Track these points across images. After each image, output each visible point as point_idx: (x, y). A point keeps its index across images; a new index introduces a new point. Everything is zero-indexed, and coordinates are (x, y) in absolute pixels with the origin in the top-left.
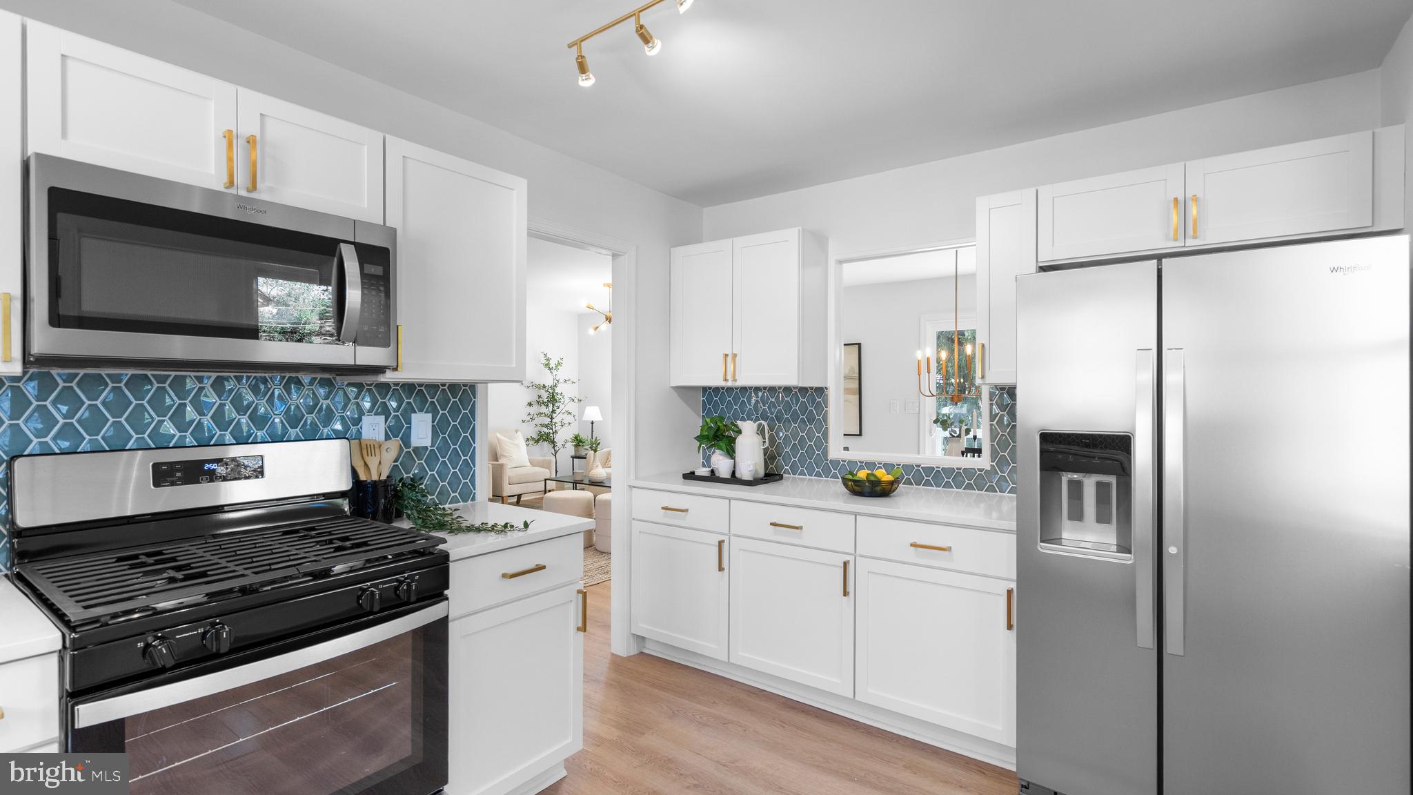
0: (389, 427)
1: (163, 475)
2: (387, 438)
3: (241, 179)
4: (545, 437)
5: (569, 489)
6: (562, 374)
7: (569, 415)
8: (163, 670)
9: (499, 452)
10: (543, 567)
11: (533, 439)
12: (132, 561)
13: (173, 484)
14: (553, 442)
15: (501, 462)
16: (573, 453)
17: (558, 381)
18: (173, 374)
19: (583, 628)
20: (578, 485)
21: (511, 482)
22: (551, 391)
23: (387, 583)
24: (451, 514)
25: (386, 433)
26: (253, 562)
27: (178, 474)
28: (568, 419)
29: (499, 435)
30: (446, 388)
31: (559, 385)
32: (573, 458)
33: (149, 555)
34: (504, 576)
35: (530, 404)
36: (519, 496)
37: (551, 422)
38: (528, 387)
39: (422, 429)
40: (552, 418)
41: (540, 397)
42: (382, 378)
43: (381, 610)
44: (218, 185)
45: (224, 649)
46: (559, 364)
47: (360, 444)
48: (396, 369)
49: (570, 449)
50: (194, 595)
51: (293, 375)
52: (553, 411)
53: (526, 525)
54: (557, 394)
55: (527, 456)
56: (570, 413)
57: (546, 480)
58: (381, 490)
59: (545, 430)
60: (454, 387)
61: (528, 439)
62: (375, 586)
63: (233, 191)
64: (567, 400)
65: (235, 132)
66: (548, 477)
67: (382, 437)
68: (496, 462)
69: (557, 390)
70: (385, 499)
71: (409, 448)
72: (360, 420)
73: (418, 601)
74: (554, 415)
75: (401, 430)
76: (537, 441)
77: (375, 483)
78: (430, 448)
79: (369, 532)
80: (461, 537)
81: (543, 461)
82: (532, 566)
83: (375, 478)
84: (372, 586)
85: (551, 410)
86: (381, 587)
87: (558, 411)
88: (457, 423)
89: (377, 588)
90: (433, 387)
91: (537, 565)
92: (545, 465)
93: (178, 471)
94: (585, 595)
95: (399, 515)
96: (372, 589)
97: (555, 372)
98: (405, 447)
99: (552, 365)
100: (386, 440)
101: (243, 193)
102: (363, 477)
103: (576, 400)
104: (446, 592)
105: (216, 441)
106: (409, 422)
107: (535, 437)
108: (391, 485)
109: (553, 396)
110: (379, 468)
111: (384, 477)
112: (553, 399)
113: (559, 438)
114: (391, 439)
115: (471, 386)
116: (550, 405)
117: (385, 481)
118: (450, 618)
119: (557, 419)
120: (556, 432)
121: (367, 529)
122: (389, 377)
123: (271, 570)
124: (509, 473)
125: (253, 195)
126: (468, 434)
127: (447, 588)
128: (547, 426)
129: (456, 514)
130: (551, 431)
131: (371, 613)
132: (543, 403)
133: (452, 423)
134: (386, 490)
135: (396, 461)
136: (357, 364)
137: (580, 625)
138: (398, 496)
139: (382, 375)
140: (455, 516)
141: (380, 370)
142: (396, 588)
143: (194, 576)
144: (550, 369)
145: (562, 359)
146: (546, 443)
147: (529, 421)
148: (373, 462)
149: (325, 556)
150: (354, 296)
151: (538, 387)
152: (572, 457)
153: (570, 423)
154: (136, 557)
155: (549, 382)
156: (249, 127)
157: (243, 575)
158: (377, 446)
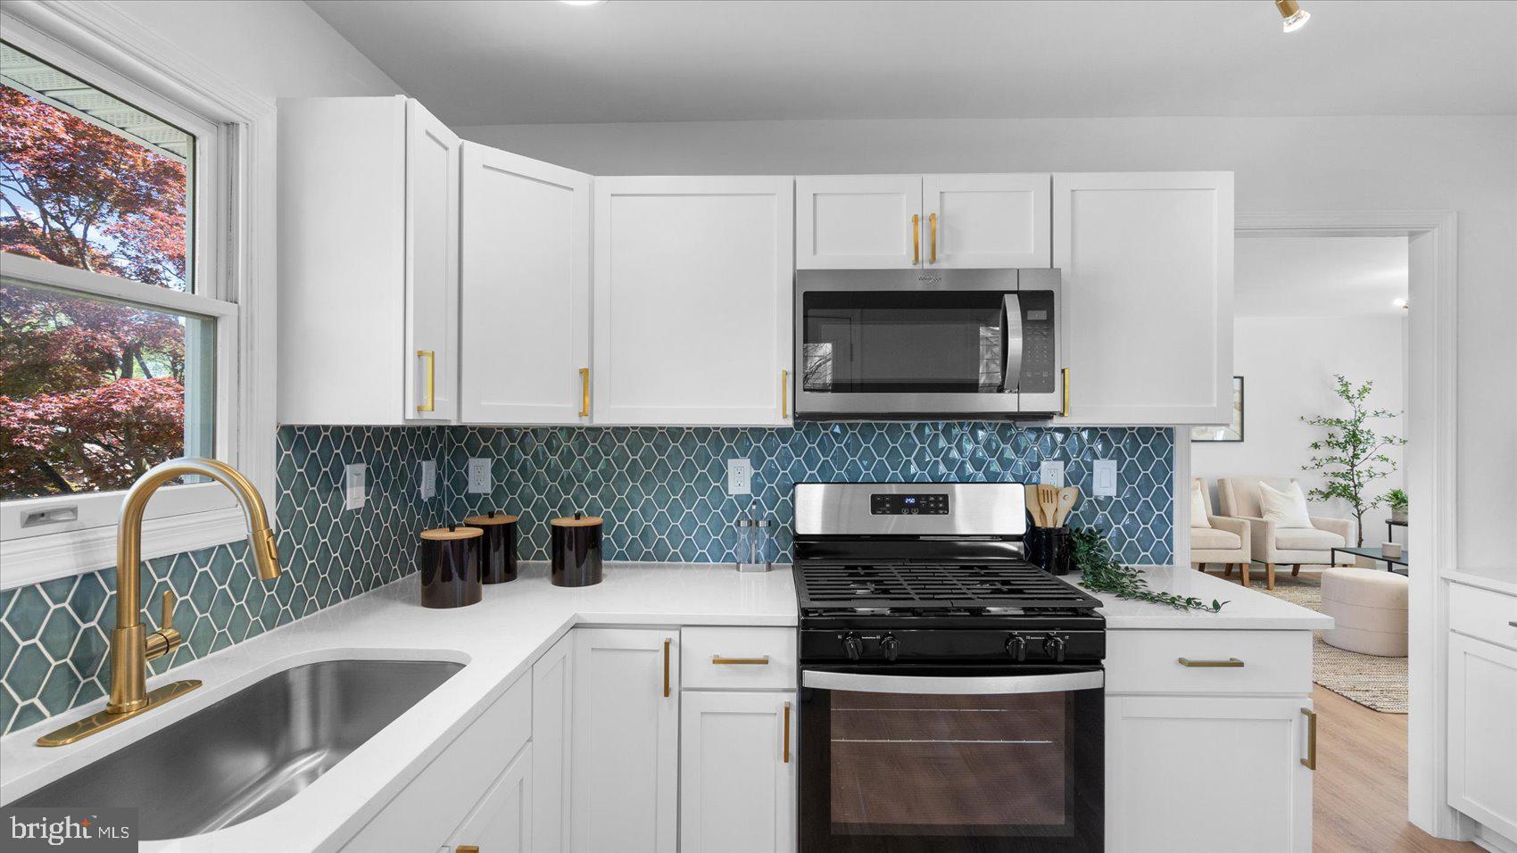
0: (1068, 474)
1: (880, 505)
2: (1067, 484)
3: (925, 253)
4: (1344, 491)
5: (1381, 568)
6: (1369, 404)
7: (1385, 462)
8: (852, 662)
9: (1264, 507)
10: (1241, 665)
11: (1321, 492)
12: (852, 571)
13: (884, 513)
14: (1355, 499)
15: (1265, 519)
16: (1390, 517)
17: (1364, 414)
18: (889, 422)
19: (1312, 763)
20: (1393, 564)
21: (1279, 546)
22: (1351, 428)
23: (1036, 637)
24: (1133, 576)
25: (1065, 479)
26: (925, 589)
27: (888, 505)
28: (1379, 467)
29: (1263, 484)
30: (1134, 431)
31: (1366, 419)
32: (1390, 523)
33: (864, 568)
34: (1181, 661)
35: (1316, 446)
36: (1296, 566)
37: (1352, 470)
38: (1312, 423)
39: (1105, 478)
40: (1353, 465)
41: (1331, 436)
42: (1050, 424)
43: (1026, 662)
44: (907, 264)
45: (893, 659)
46: (1365, 390)
47: (1038, 490)
48: (1062, 415)
49: (1386, 512)
50: (883, 608)
51: (977, 421)
52: (1355, 456)
53: (1216, 606)
54: (1362, 432)
55: (1307, 514)
56: (1387, 460)
57: (1333, 550)
58: (1055, 538)
59: (1343, 482)
60: (1145, 432)
61: (1312, 493)
62: (1024, 636)
63: (919, 267)
64: (1378, 440)
65: (920, 216)
66: (1342, 546)
67: (1061, 484)
68: (1259, 519)
69: (1361, 426)
70: (1059, 548)
71: (1091, 496)
72: (1039, 465)
73: (1065, 662)
74: (1356, 462)
75: (1079, 477)
76: (1327, 496)
77: (1049, 531)
78: (1115, 499)
79: (1033, 580)
80: (1131, 604)
81: (1335, 524)
82: (1226, 658)
83: (1050, 525)
84: (1020, 635)
85: (1351, 454)
86: (1028, 638)
87: (1363, 456)
88: (1148, 472)
89: (1023, 638)
90: (1119, 432)
91: (1231, 659)
92: (1342, 529)
93: (888, 502)
94: (1313, 719)
95: (1073, 568)
96: (1021, 638)
97: (1357, 402)
98: (1086, 494)
99: (1353, 391)
100: (1065, 487)
101: (927, 266)
102: (1038, 524)
103: (1395, 441)
104: (1103, 661)
105: (918, 478)
106: (1091, 469)
107: (1325, 489)
108: (1065, 535)
109: (1354, 435)
110: (1055, 516)
111: (1059, 525)
112: (1354, 438)
113: (1367, 493)
114: (1070, 485)
115: (1167, 429)
116: (1350, 449)
117: (1060, 529)
118: (1107, 690)
119: (1361, 466)
120: (1360, 485)
121: (1034, 578)
122: (1056, 422)
123: (933, 599)
124: (1276, 533)
125: (935, 266)
126: (1163, 486)
127: (1104, 657)
128: (1343, 476)
129: (1140, 576)
130: (1351, 483)
131: (1017, 662)
132: (1338, 444)
133: (1143, 472)
134: (1060, 540)
135: (1075, 508)
136: (1021, 410)
137: (1306, 757)
138: (1072, 546)
139: (1049, 421)
140: (1137, 579)
141: (1048, 416)
142: (1045, 642)
143: (883, 591)
144: (1348, 397)
145: (1370, 383)
146: (1342, 500)
147: (1313, 468)
148: (1049, 509)
149: (980, 596)
150: (1016, 343)
151: (1330, 422)
152: (1387, 522)
153: (1384, 474)
154: (855, 568)
155: (1347, 413)
156: (932, 207)
157: (912, 599)
158: (1053, 492)
